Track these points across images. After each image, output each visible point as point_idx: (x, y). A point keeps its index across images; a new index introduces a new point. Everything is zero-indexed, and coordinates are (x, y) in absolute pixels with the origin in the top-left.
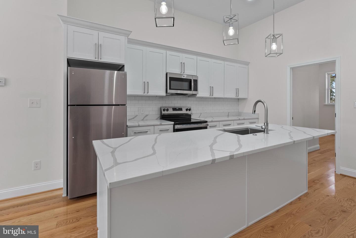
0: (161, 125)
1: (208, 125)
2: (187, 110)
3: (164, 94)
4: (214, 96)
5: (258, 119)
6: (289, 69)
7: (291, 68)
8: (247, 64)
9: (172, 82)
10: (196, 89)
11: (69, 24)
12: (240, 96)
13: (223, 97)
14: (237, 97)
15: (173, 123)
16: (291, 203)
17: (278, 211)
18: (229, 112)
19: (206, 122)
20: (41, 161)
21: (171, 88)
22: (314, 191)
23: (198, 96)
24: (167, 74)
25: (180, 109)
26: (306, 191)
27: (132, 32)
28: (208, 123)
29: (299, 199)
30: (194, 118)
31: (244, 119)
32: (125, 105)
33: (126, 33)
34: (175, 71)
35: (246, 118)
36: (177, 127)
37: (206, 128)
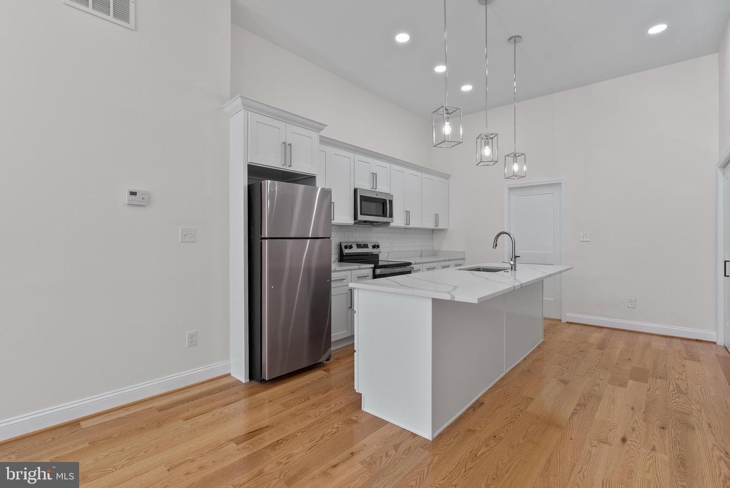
0: (360, 269)
1: (413, 268)
2: (374, 247)
3: (351, 221)
4: (410, 226)
5: (464, 259)
6: (507, 189)
7: (509, 188)
8: (447, 177)
9: (363, 202)
10: (391, 216)
11: (250, 111)
12: (441, 226)
13: (420, 227)
14: (436, 227)
15: (373, 266)
16: (533, 352)
17: (525, 359)
18: (422, 251)
19: (410, 264)
20: (197, 331)
21: (363, 213)
22: (549, 339)
23: (392, 224)
24: (355, 191)
25: (366, 246)
26: (542, 340)
27: (326, 126)
28: (412, 266)
29: (539, 347)
30: (383, 258)
31: (450, 260)
32: (329, 238)
33: (318, 127)
34: (365, 186)
35: (451, 258)
36: (378, 271)
37: (410, 272)
